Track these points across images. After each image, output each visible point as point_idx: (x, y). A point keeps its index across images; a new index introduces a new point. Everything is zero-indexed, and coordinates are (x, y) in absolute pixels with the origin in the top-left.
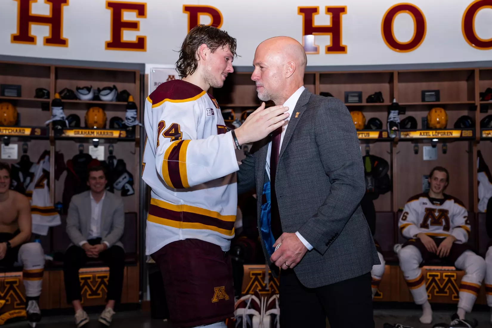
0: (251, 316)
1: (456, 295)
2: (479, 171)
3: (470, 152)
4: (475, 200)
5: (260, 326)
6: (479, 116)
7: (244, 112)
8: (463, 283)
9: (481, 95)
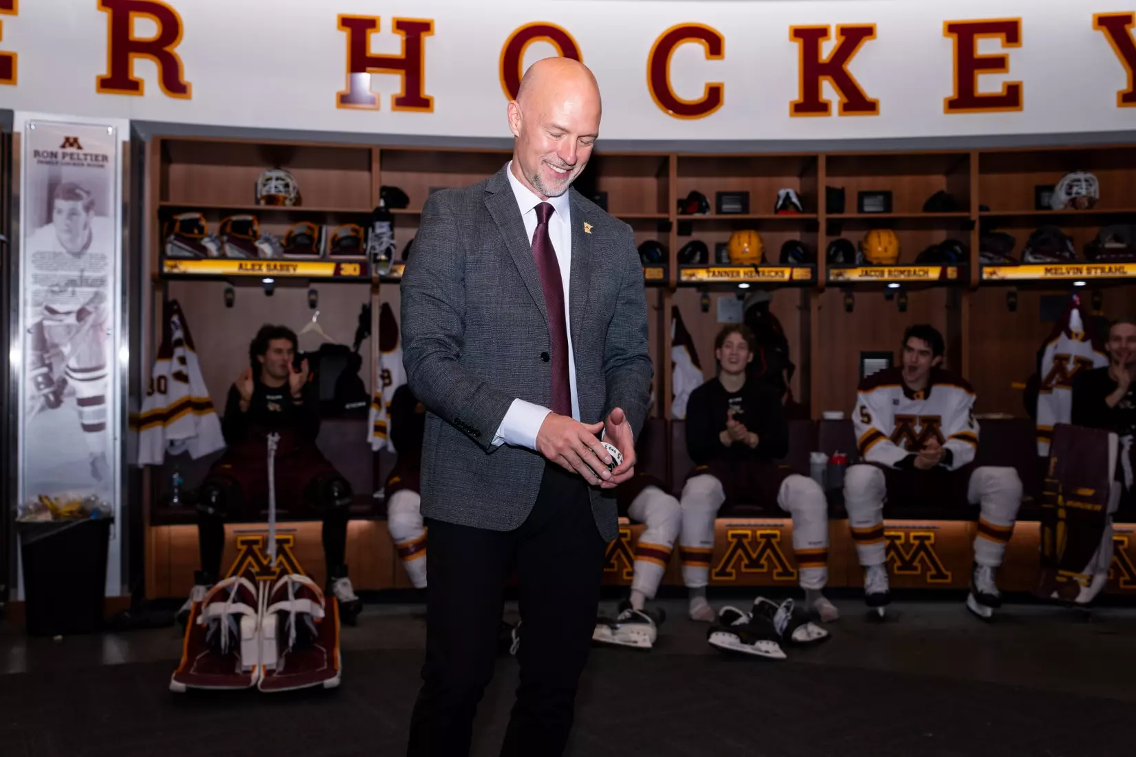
0: (237, 617)
1: (630, 569)
2: (676, 343)
3: (660, 308)
4: (667, 397)
5: (257, 634)
6: (676, 243)
7: (225, 220)
8: (642, 546)
9: (680, 203)
